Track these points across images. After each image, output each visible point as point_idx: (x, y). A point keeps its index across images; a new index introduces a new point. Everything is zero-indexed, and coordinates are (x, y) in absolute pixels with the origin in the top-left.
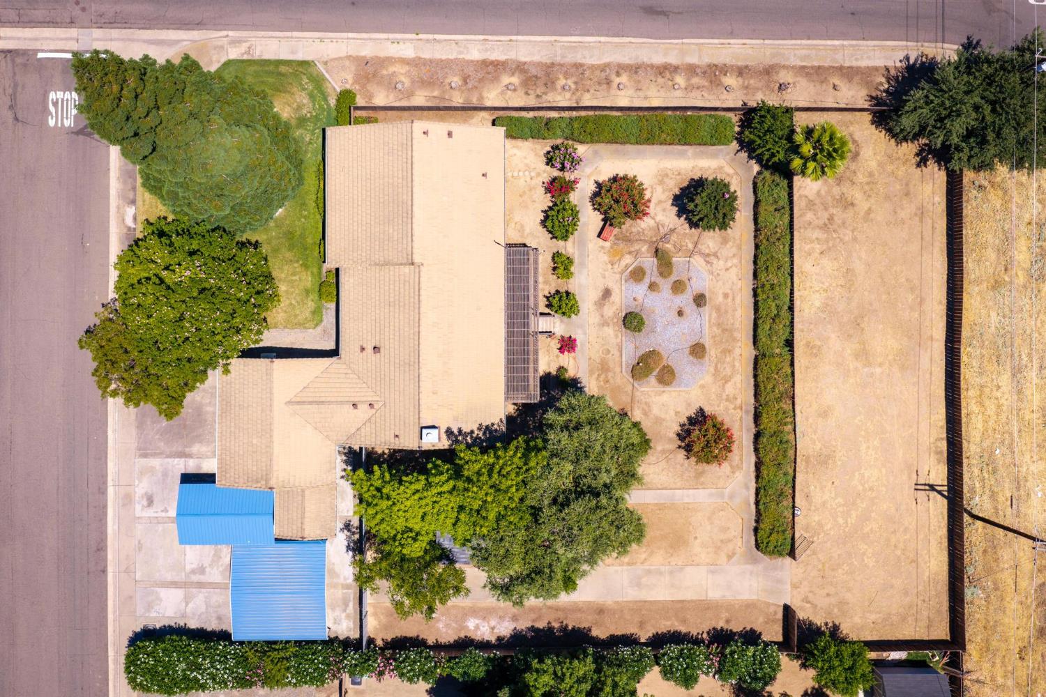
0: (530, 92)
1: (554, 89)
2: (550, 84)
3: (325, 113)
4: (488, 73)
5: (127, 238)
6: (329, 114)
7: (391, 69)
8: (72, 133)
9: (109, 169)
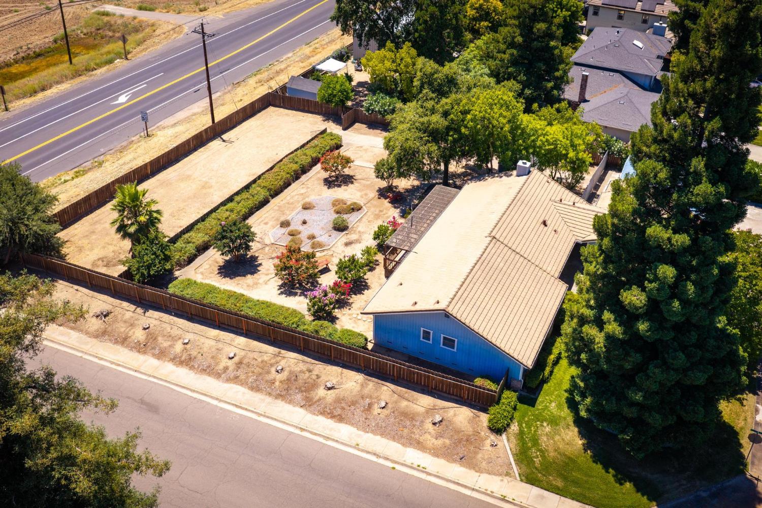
0: (314, 377)
1: (291, 372)
2: (292, 379)
3: (526, 419)
4: (343, 409)
6: (523, 417)
7: (439, 442)
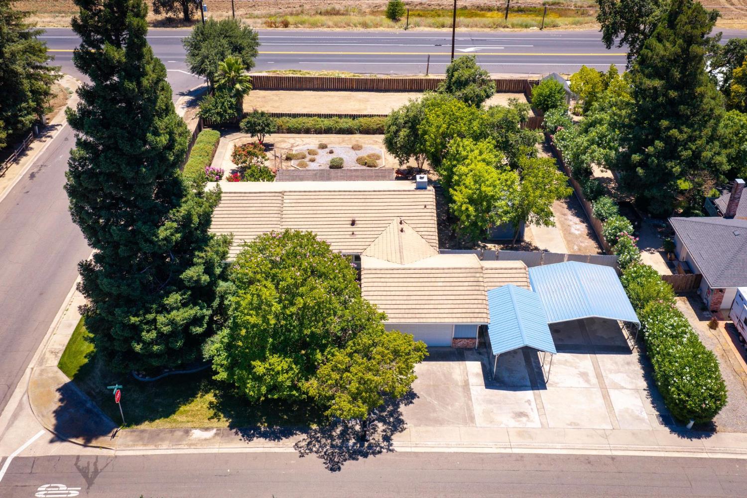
5: (228, 436)
8: (88, 488)
9: (143, 455)
